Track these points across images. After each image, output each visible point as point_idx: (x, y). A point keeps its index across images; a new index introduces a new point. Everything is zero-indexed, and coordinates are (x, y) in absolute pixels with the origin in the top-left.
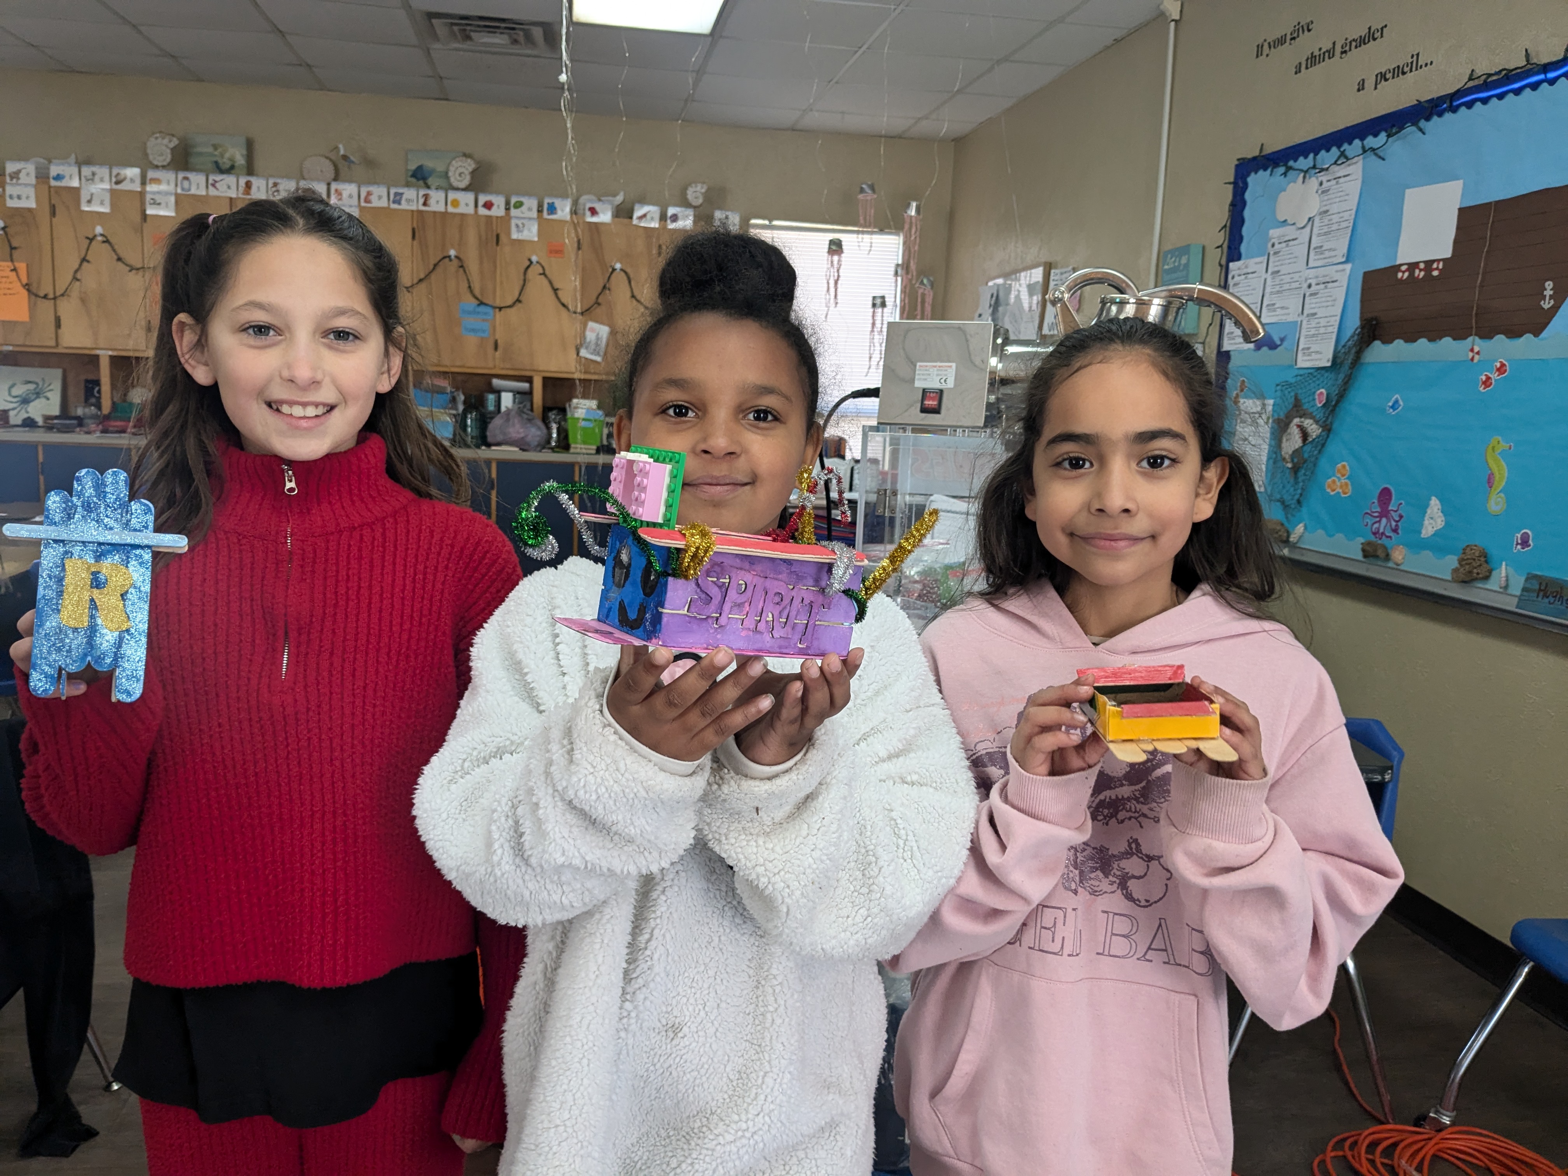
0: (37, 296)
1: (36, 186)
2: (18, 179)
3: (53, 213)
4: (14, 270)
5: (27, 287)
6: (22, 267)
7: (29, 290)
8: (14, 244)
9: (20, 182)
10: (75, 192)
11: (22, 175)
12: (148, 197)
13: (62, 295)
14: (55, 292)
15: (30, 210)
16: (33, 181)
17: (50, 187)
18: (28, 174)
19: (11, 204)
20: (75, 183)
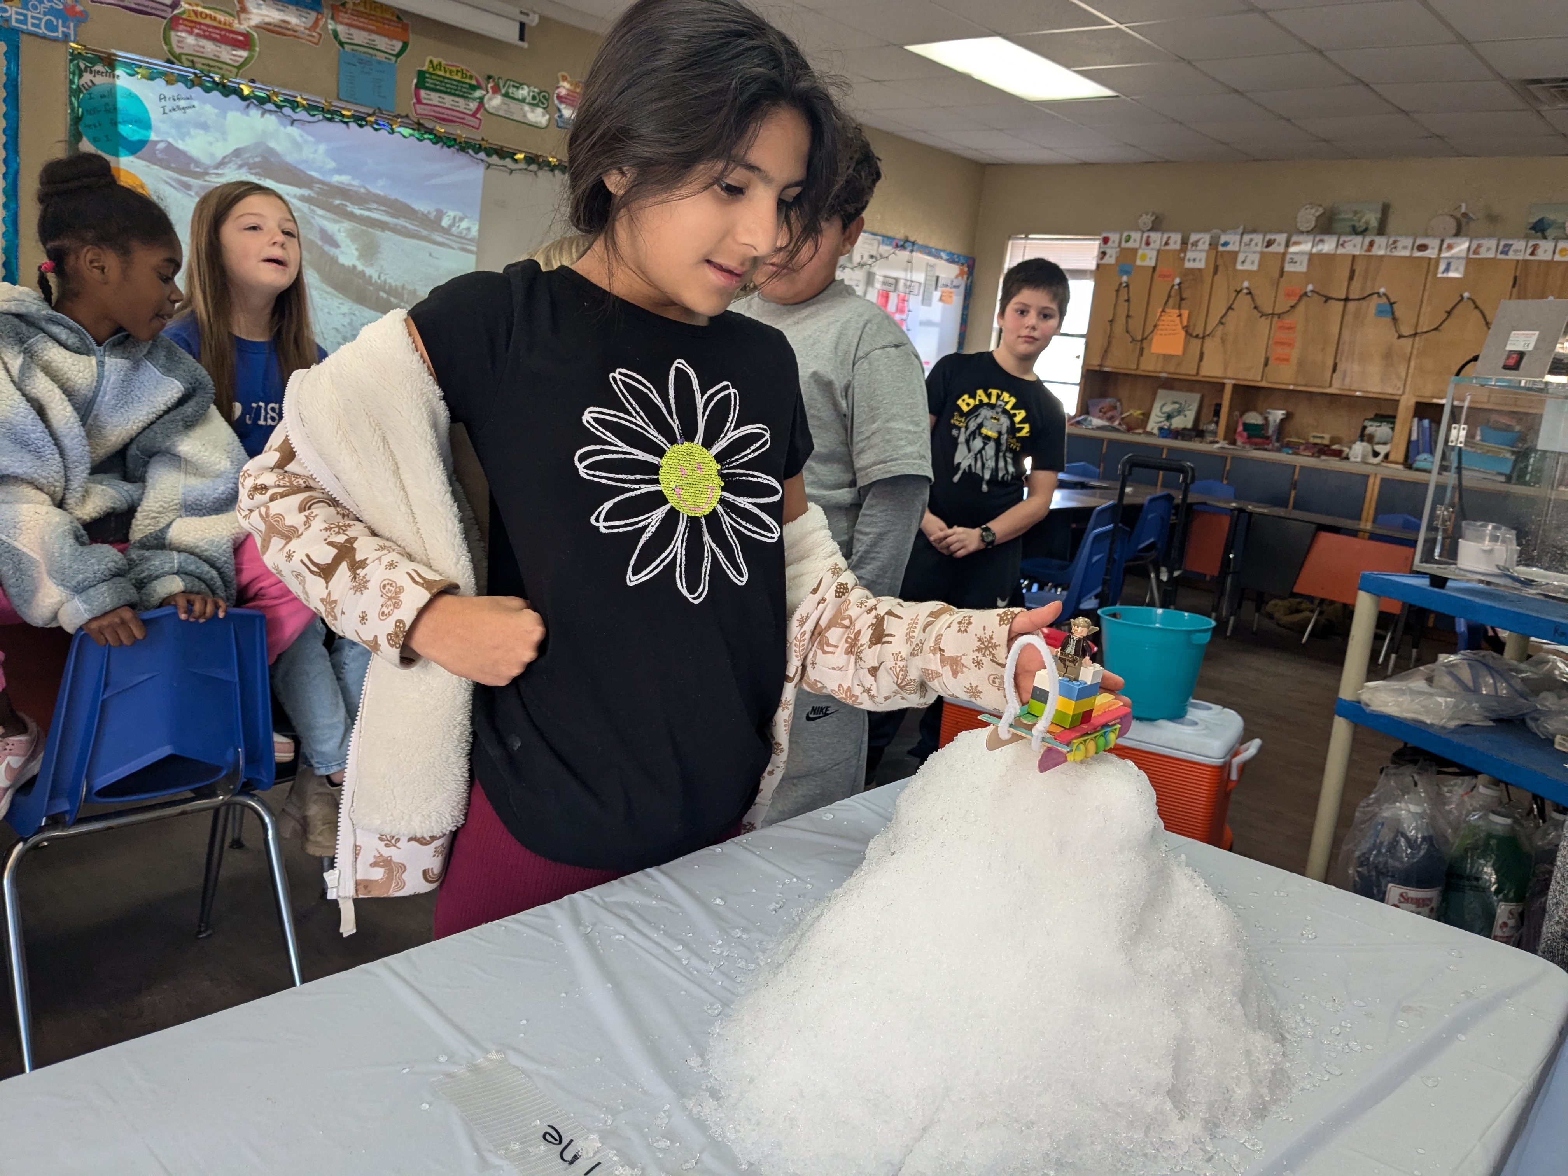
0: (1191, 335)
1: (1208, 252)
2: (1197, 246)
3: (1216, 272)
4: (1180, 315)
5: (1186, 329)
6: (1185, 313)
7: (1187, 332)
8: (1184, 296)
9: (1198, 248)
10: (1234, 255)
11: (1200, 244)
12: (1288, 257)
13: (1208, 335)
14: (1204, 333)
15: (1200, 270)
16: (1206, 247)
17: (1217, 252)
18: (1204, 243)
19: (1188, 265)
20: (1236, 248)
